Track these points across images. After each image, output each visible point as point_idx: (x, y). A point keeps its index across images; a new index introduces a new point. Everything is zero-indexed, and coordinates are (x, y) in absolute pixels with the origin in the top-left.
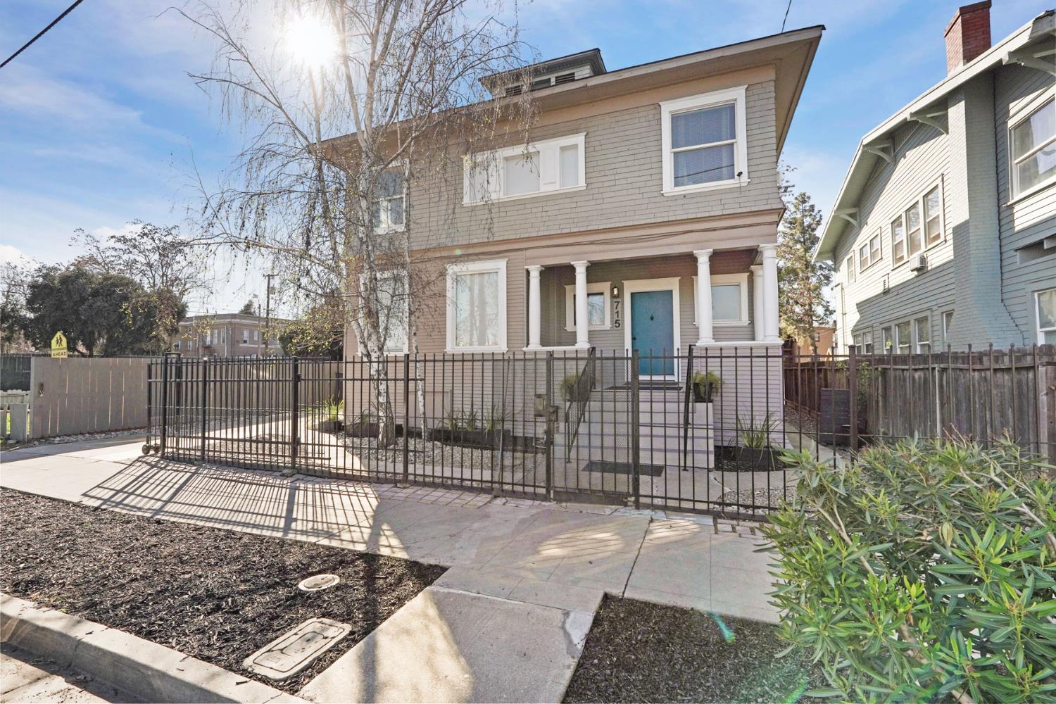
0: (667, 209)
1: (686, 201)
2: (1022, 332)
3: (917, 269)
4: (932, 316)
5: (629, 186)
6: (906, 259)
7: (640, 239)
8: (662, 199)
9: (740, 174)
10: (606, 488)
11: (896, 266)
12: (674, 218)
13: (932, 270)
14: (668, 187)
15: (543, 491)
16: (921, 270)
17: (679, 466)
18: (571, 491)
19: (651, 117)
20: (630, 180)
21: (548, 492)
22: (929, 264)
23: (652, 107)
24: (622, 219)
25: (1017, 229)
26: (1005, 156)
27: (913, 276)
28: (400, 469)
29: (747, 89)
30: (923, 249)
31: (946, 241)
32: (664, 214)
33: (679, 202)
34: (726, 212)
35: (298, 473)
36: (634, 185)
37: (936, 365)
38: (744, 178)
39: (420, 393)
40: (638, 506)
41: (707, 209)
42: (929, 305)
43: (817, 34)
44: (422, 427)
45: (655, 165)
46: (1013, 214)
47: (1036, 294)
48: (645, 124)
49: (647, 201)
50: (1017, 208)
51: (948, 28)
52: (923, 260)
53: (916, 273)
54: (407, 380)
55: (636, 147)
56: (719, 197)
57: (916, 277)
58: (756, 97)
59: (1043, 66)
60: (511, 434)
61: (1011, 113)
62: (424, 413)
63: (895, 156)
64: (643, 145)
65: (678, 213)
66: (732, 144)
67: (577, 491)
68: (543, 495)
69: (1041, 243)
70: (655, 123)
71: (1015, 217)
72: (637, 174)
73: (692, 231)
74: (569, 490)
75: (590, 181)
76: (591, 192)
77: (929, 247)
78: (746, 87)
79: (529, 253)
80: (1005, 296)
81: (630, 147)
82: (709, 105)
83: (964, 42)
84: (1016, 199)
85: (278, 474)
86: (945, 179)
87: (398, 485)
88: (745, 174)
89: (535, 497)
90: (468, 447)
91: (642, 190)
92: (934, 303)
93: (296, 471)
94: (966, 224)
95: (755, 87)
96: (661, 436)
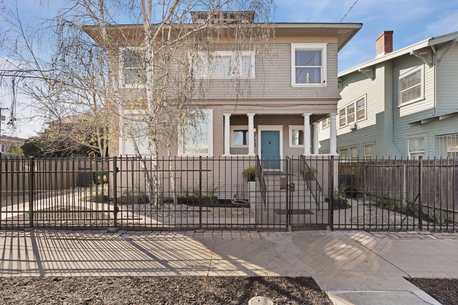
0: (294, 93)
1: (302, 91)
2: (401, 153)
3: (353, 129)
4: (359, 147)
5: (276, 80)
6: (346, 125)
7: (280, 106)
8: (290, 88)
9: (324, 82)
10: (318, 222)
11: (341, 127)
12: (297, 98)
13: (359, 129)
14: (293, 83)
15: (285, 227)
16: (354, 130)
17: (317, 209)
18: (301, 225)
19: (286, 49)
20: (276, 77)
21: (287, 226)
22: (358, 127)
23: (287, 45)
24: (273, 95)
25: (401, 116)
26: (397, 89)
27: (350, 131)
28: (197, 221)
29: (327, 45)
30: (355, 121)
31: (367, 119)
32: (292, 95)
33: (298, 91)
34: (319, 97)
35: (120, 229)
36: (278, 80)
37: (404, 165)
38: (326, 83)
39: (172, 179)
40: (332, 229)
41: (310, 95)
42: (358, 142)
43: (360, 27)
44: (174, 197)
45: (288, 72)
46: (399, 111)
47: (408, 140)
48: (284, 52)
49: (284, 88)
50: (401, 109)
51: (377, 38)
52: (356, 125)
53: (351, 130)
54: (201, 171)
55: (279, 62)
56: (315, 91)
57: (351, 132)
58: (330, 50)
59: (422, 58)
60: (218, 198)
61: (400, 74)
62: (175, 189)
63: (343, 85)
64: (282, 62)
65: (298, 95)
66: (320, 68)
67: (304, 225)
68: (284, 228)
69: (420, 121)
70: (288, 52)
71: (400, 112)
72: (279, 75)
73: (304, 104)
74: (300, 225)
75: (257, 75)
76: (258, 80)
77: (358, 121)
78: (327, 43)
79: (225, 107)
80: (394, 140)
81: (277, 62)
82: (311, 48)
83: (385, 45)
84: (401, 105)
85: (106, 231)
86: (367, 96)
87: (197, 231)
88: (326, 82)
89: (280, 230)
90: (228, 207)
91: (282, 83)
92: (360, 142)
93: (118, 229)
94: (383, 113)
95: (330, 45)
96: (309, 196)
